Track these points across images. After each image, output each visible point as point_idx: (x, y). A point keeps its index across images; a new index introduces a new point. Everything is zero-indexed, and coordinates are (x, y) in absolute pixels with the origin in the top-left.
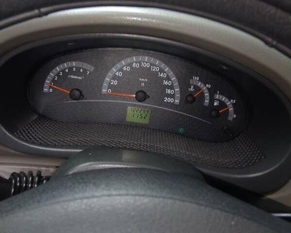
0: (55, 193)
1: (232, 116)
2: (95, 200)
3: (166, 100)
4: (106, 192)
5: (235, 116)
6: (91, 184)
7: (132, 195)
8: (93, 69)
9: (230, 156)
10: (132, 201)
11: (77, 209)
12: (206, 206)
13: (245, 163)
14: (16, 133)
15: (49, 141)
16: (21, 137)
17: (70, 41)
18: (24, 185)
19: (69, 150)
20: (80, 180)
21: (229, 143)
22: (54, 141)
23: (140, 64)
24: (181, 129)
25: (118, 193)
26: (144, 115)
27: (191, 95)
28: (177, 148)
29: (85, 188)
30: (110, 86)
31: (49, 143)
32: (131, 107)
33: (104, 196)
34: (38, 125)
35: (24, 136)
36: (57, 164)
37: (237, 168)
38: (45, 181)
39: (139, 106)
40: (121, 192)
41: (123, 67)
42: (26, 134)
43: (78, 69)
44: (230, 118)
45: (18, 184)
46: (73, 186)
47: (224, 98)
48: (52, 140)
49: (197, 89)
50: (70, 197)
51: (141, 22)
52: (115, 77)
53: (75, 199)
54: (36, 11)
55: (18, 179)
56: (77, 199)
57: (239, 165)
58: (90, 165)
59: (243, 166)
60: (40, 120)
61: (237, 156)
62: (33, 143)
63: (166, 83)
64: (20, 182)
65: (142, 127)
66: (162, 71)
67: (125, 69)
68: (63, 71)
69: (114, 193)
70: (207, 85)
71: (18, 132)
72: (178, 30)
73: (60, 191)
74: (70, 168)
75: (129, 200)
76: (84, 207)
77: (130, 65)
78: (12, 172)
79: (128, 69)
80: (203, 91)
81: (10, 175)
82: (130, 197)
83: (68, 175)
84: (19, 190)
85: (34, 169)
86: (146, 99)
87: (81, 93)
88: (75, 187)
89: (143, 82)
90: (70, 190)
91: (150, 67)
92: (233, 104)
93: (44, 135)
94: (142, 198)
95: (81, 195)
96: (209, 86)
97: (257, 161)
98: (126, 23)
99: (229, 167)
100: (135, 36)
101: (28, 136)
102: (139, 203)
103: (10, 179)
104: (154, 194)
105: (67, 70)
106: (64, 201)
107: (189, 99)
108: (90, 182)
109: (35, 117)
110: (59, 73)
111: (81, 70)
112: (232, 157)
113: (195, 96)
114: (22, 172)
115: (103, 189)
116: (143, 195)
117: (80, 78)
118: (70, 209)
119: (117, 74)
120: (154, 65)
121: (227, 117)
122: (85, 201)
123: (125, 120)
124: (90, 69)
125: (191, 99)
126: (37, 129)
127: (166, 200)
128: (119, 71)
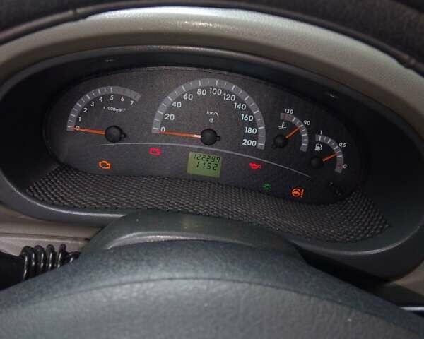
0: (92, 274)
1: (341, 167)
2: (151, 285)
3: (246, 142)
4: (166, 274)
5: (345, 166)
6: (144, 263)
7: (205, 279)
8: (139, 97)
9: (339, 225)
10: (205, 287)
11: (124, 298)
12: (311, 296)
13: (360, 234)
14: (27, 190)
15: (76, 202)
16: (36, 195)
17: (109, 57)
18: (42, 264)
19: (105, 215)
20: (127, 257)
21: (336, 205)
22: (83, 201)
23: (208, 90)
24: (268, 185)
25: (182, 276)
26: (212, 165)
27: (281, 135)
28: (262, 212)
29: (135, 268)
30: (164, 123)
31: (77, 205)
32: (194, 154)
33: (164, 279)
34: (59, 178)
35: (39, 195)
36: (87, 236)
37: (349, 241)
38: (72, 259)
39: (206, 152)
40: (188, 274)
41: (183, 95)
42: (43, 192)
43: (118, 97)
44: (339, 170)
45: (33, 263)
46: (117, 265)
47: (330, 140)
48: (80, 200)
49: (291, 126)
50: (115, 281)
51: (212, 29)
52: (171, 110)
53: (121, 284)
54: (70, 13)
55: (33, 256)
56: (124, 284)
57: (352, 237)
58: (138, 236)
59: (358, 238)
60: (61, 170)
61: (348, 224)
62: (53, 205)
63: (245, 118)
64: (36, 260)
65: (211, 182)
66: (239, 100)
67: (185, 97)
68: (96, 100)
69: (177, 275)
70: (305, 122)
71: (31, 188)
72: (265, 41)
73: (100, 272)
74: (109, 241)
75: (199, 286)
76: (135, 294)
77: (193, 91)
78: (23, 246)
79: (190, 97)
80: (298, 130)
81: (21, 250)
82: (201, 281)
83: (108, 250)
84: (35, 272)
85: (56, 243)
86: (215, 141)
87: (121, 131)
88: (120, 267)
89: (212, 116)
90: (114, 271)
91: (222, 95)
92: (342, 149)
93: (69, 192)
94: (218, 283)
95: (129, 278)
96: (308, 123)
97: (378, 231)
98: (190, 30)
99: (338, 240)
100: (202, 49)
101: (46, 195)
102: (214, 290)
103: (20, 256)
104: (235, 277)
105: (101, 99)
106: (105, 286)
107: (280, 141)
108: (143, 260)
109: (55, 167)
110: (90, 103)
111: (122, 99)
112: (341, 226)
113: (287, 137)
114: (38, 247)
115: (162, 270)
116: (219, 279)
117: (120, 110)
118: (115, 298)
119: (174, 104)
120: (228, 92)
121: (335, 168)
122: (137, 286)
123: (186, 171)
124: (135, 97)
125: (281, 142)
126: (59, 184)
127: (253, 287)
128: (177, 100)
